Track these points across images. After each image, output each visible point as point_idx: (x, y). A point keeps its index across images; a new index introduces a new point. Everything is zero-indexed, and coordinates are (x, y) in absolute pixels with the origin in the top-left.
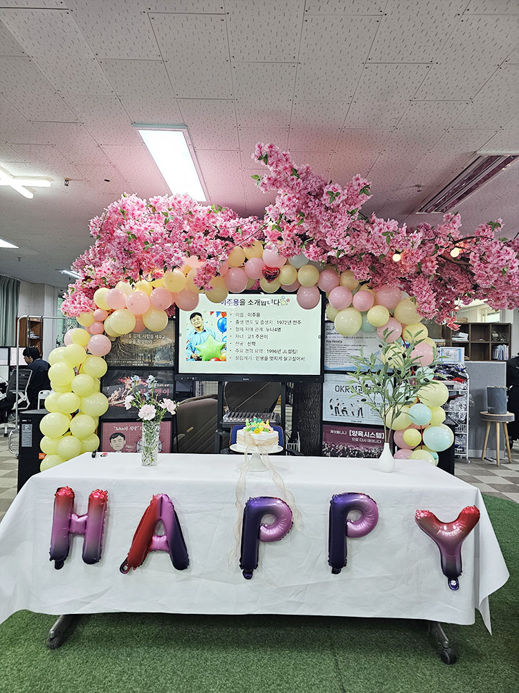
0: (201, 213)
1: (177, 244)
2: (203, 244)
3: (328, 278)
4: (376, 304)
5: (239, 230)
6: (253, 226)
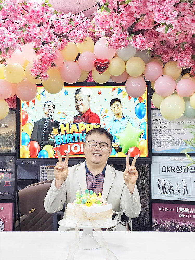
3: (153, 68)
5: (72, 22)
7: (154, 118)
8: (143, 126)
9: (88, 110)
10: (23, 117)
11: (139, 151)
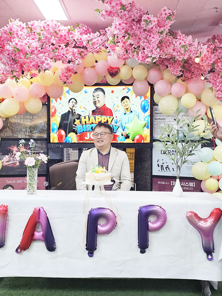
0: (63, 31)
1: (47, 54)
2: (65, 53)
3: (153, 75)
4: (187, 92)
5: (90, 42)
6: (100, 39)
7: (156, 112)
8: (146, 119)
9: (103, 106)
10: (52, 110)
11: (143, 138)
